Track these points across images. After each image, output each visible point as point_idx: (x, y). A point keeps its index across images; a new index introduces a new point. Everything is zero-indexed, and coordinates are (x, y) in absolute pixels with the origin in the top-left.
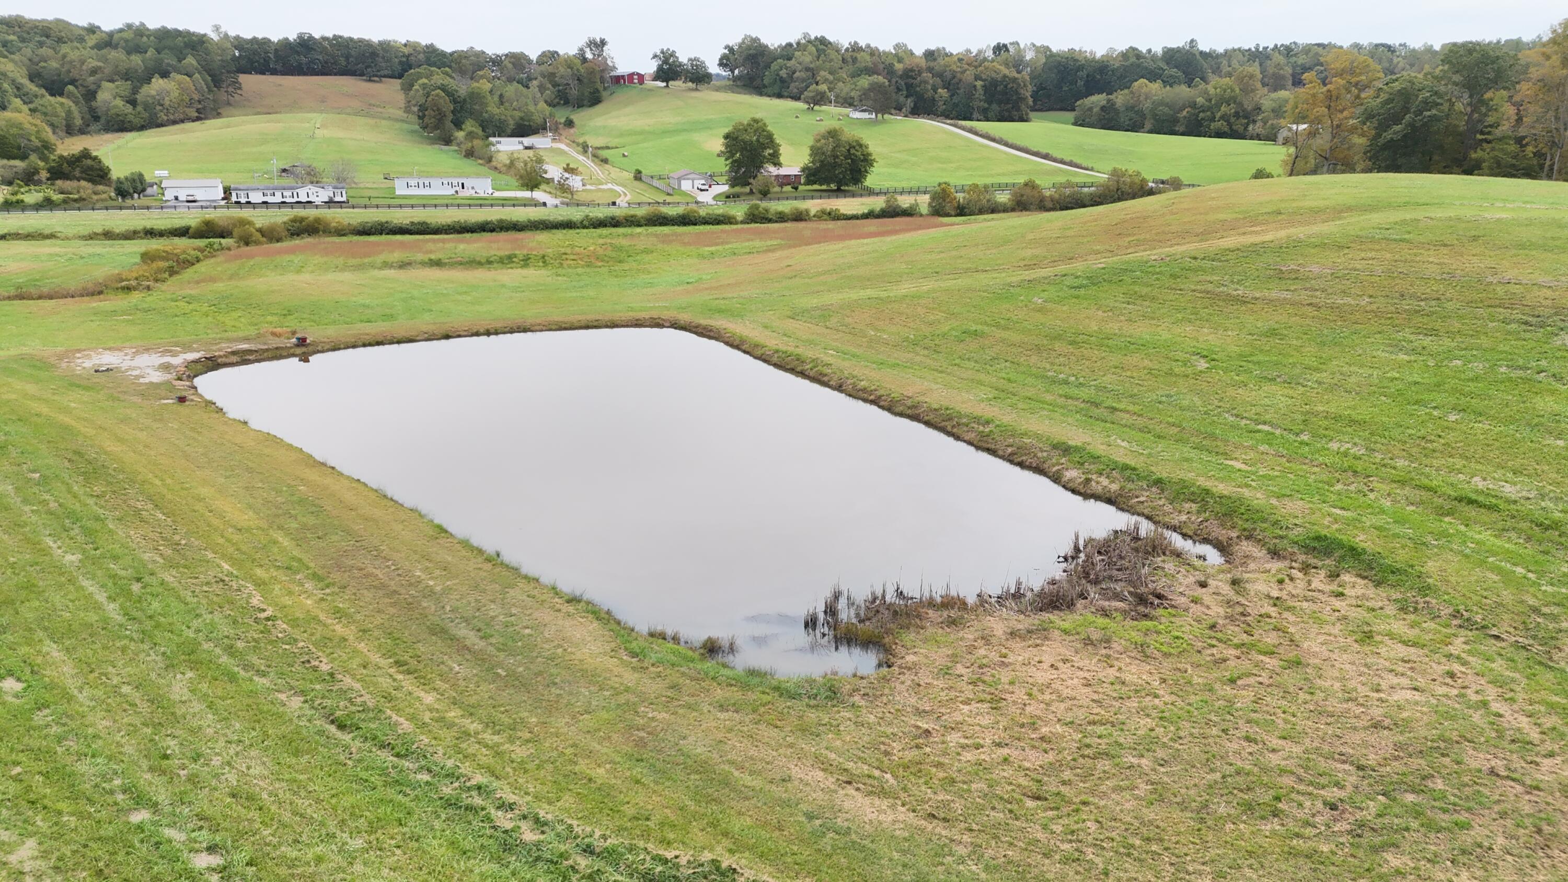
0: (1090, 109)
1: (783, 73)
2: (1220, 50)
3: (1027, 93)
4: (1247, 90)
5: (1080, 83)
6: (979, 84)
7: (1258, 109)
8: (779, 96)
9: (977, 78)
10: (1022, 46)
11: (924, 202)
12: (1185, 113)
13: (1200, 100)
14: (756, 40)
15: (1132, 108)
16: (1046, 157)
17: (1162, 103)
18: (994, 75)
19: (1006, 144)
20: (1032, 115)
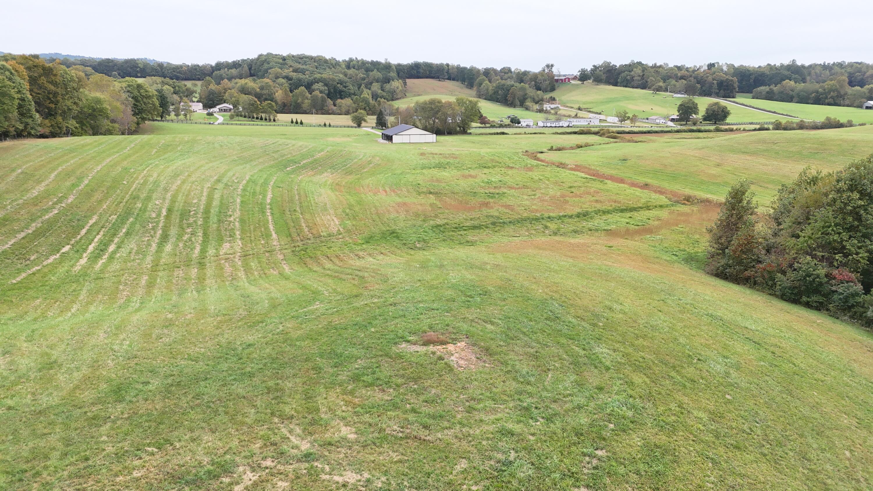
0: (761, 93)
1: (628, 77)
2: (807, 64)
3: (736, 85)
4: (842, 86)
5: (752, 81)
6: (715, 82)
7: (846, 94)
8: (626, 86)
9: (713, 80)
10: (720, 64)
11: (771, 127)
12: (813, 95)
13: (820, 90)
14: (609, 63)
15: (782, 92)
16: (774, 112)
17: (802, 91)
18: (722, 78)
19: (753, 108)
20: (737, 94)
